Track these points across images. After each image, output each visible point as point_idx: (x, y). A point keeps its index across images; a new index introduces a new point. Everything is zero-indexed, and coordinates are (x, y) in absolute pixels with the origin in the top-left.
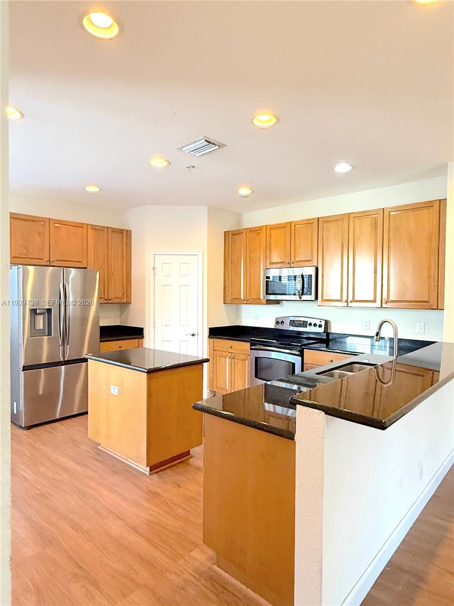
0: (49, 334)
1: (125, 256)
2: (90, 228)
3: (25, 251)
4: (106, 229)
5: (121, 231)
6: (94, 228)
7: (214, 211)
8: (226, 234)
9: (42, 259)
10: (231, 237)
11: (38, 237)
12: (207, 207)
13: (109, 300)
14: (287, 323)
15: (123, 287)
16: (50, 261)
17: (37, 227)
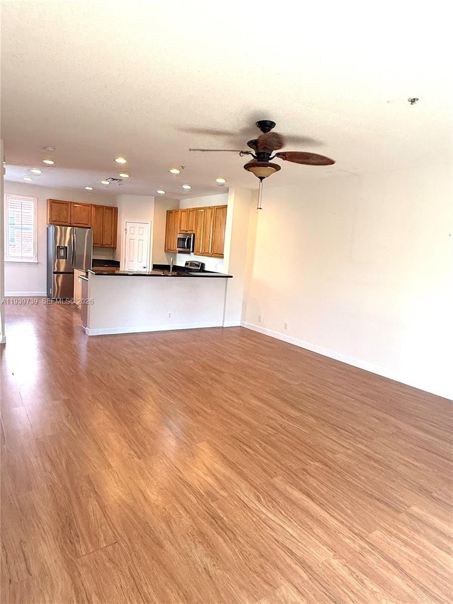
0: (66, 259)
1: (113, 222)
2: (93, 206)
3: (58, 218)
5: (111, 208)
6: (95, 206)
7: (158, 199)
8: (167, 211)
10: (169, 213)
11: (65, 211)
12: (154, 197)
13: (102, 245)
14: (189, 264)
15: (111, 239)
16: (70, 223)
17: (64, 206)
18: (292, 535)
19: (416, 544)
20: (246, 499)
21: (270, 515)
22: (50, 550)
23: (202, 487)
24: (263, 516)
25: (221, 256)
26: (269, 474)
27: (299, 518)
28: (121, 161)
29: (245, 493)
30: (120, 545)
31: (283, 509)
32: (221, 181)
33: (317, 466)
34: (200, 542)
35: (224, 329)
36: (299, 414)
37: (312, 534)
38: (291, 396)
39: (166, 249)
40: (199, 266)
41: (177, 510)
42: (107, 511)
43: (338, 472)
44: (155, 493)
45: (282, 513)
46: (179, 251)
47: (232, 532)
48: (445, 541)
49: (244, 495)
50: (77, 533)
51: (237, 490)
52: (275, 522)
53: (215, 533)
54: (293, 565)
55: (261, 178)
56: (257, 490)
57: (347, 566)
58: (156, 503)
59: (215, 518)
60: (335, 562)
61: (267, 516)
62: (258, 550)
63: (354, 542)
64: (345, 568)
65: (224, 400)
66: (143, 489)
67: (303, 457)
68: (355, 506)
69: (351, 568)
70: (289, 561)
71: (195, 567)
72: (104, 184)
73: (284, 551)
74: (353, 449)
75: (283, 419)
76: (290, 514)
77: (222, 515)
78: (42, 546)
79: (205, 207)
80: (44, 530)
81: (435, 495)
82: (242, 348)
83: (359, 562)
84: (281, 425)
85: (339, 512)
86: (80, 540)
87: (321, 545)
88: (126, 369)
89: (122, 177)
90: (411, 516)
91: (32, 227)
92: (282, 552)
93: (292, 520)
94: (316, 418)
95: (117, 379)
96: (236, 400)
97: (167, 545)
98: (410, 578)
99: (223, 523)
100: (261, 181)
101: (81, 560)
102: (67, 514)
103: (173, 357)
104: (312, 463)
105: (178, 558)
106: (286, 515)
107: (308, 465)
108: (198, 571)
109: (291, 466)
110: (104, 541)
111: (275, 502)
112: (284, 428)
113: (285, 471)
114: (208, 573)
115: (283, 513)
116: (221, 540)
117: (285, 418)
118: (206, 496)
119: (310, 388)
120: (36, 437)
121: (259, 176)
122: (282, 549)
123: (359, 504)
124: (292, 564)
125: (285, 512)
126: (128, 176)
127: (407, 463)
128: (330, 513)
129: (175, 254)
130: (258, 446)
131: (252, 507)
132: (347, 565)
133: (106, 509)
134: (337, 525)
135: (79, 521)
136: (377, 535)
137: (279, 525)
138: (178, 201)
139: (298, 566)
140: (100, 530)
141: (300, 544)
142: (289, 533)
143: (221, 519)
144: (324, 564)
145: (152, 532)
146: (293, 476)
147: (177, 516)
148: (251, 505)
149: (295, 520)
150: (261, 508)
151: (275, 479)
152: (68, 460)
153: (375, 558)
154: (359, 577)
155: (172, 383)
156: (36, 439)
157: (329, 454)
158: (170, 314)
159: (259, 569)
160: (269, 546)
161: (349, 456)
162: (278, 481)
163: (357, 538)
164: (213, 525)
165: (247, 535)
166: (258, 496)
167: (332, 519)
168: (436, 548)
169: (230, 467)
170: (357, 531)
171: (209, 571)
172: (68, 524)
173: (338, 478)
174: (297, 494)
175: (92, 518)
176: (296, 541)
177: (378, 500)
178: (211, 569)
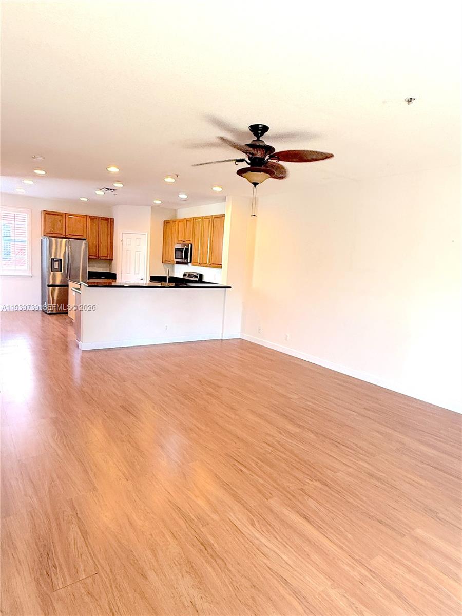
0: (61, 271)
1: (109, 233)
2: (88, 217)
3: (53, 230)
4: (98, 218)
5: (107, 219)
6: (90, 217)
7: (155, 209)
8: (164, 221)
9: (61, 234)
10: (166, 223)
11: (59, 223)
12: (150, 207)
13: (98, 257)
14: (187, 275)
15: (108, 251)
16: (65, 235)
17: (59, 217)
18: (287, 563)
19: (420, 571)
20: (238, 524)
21: (264, 541)
22: (24, 583)
23: (192, 510)
24: (257, 542)
25: (219, 266)
26: (264, 495)
27: (295, 543)
28: (113, 169)
29: (238, 517)
30: (100, 576)
31: (278, 534)
32: (217, 189)
33: (315, 486)
34: (187, 572)
35: (223, 342)
36: (298, 430)
37: (309, 560)
38: (290, 410)
39: (164, 260)
40: (196, 277)
41: (164, 536)
42: (89, 538)
43: (338, 492)
44: (142, 518)
45: (277, 539)
46: (177, 262)
47: (223, 560)
48: (452, 567)
49: (237, 518)
50: (55, 563)
51: (230, 513)
52: (269, 548)
53: (204, 561)
54: (287, 596)
55: (255, 184)
56: (251, 514)
57: (346, 597)
58: (142, 529)
59: (205, 545)
60: (333, 593)
61: (261, 542)
62: (249, 580)
63: (353, 568)
64: (343, 598)
65: (219, 416)
66: (129, 514)
67: (301, 476)
68: (356, 530)
69: (349, 598)
70: (283, 591)
71: (181, 600)
72: (99, 195)
73: (277, 580)
74: (355, 467)
75: (280, 435)
76: (285, 539)
77: (212, 542)
78: (15, 578)
79: (203, 217)
80: (20, 562)
81: (441, 515)
82: (241, 361)
83: (358, 592)
84: (279, 442)
85: (337, 535)
86: (58, 572)
87: (318, 573)
88: (119, 385)
89: (117, 187)
90: (416, 539)
91: (26, 239)
92: (276, 582)
93: (287, 546)
94: (316, 434)
95: (108, 395)
96: (233, 416)
97: (152, 575)
98: (413, 608)
99: (213, 551)
100: (255, 187)
101: (57, 594)
102: (45, 542)
103: (168, 370)
104: (310, 482)
105: (163, 590)
106: (281, 540)
107: (306, 485)
108: (184, 605)
109: (287, 486)
110: (83, 573)
111: (270, 526)
112: (282, 445)
113: (281, 492)
114: (194, 606)
115: (278, 537)
116: (210, 569)
117: (283, 434)
118: (196, 520)
119: (310, 402)
120: (19, 459)
121: (253, 182)
122: (275, 579)
123: (360, 527)
124: (286, 594)
125: (280, 537)
126: (122, 186)
127: (412, 481)
128: (329, 537)
129: (173, 264)
130: (253, 465)
131: (245, 532)
132: (346, 595)
133: (88, 537)
134: (336, 550)
135: (58, 550)
136: (378, 561)
137: (274, 551)
138: (176, 211)
139: (293, 597)
140: (80, 560)
141: (295, 573)
142: (284, 560)
143: (211, 546)
144: (320, 595)
145: (136, 561)
146: (291, 497)
147: (163, 543)
148: (244, 530)
149: (291, 545)
150: (254, 532)
151: (271, 501)
152: (51, 483)
153: (376, 587)
154: (359, 609)
155: (166, 399)
156: (19, 461)
157: (329, 473)
158: (166, 326)
159: (250, 602)
160: (262, 574)
161: (349, 474)
162: (274, 503)
163: (357, 564)
164: (203, 552)
165: (238, 564)
166: (252, 520)
167: (330, 543)
168: (442, 574)
169: (223, 487)
170: (357, 557)
171: (195, 604)
172: (46, 554)
173: (338, 498)
174: (294, 518)
175: (73, 547)
176: (291, 570)
177: (380, 522)
178: (198, 602)
